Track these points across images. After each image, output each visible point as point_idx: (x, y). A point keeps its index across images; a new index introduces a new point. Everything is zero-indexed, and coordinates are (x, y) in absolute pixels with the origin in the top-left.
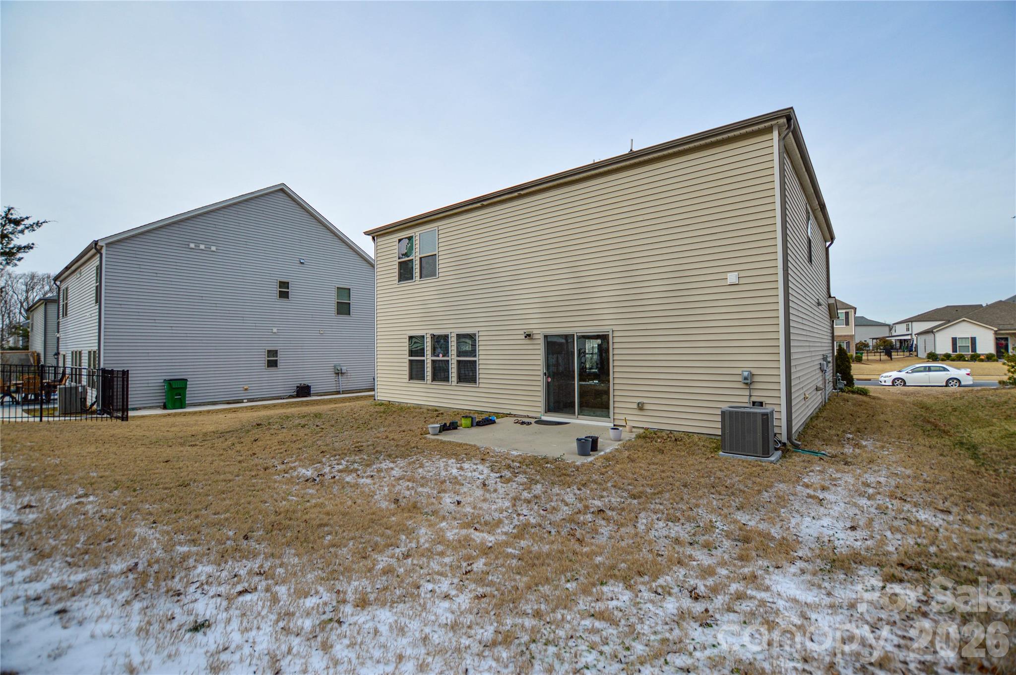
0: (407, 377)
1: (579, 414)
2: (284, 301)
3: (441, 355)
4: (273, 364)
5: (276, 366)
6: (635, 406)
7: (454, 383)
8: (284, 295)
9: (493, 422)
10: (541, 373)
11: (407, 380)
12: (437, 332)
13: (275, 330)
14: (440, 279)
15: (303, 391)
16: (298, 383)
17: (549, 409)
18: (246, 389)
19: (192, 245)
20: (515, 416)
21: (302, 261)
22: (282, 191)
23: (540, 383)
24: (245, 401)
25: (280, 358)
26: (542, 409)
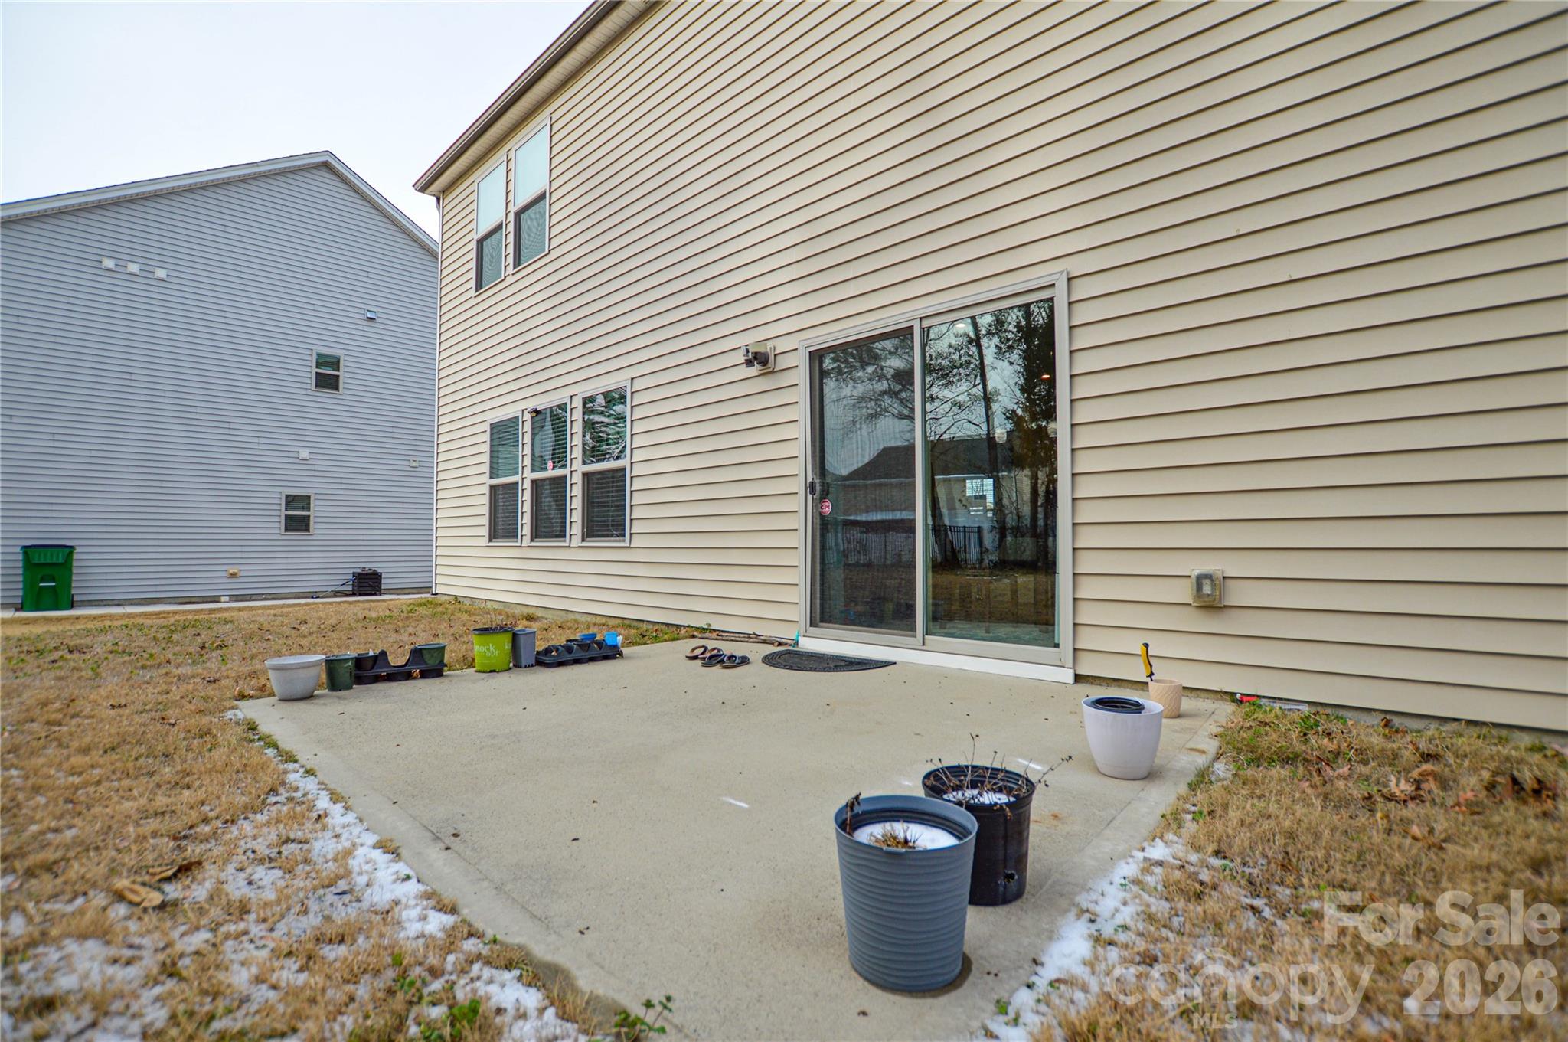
0: (485, 531)
1: (927, 632)
2: (326, 395)
3: (550, 465)
4: (297, 524)
5: (307, 529)
6: (1183, 593)
7: (576, 541)
8: (328, 382)
9: (612, 653)
10: (798, 486)
11: (484, 541)
12: (541, 403)
13: (304, 454)
14: (554, 254)
15: (367, 583)
16: (358, 567)
17: (823, 615)
18: (233, 576)
19: (109, 263)
20: (693, 632)
21: (370, 315)
22: (326, 166)
23: (796, 522)
24: (223, 599)
25: (315, 513)
26: (800, 612)
